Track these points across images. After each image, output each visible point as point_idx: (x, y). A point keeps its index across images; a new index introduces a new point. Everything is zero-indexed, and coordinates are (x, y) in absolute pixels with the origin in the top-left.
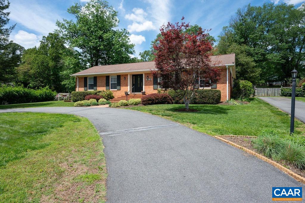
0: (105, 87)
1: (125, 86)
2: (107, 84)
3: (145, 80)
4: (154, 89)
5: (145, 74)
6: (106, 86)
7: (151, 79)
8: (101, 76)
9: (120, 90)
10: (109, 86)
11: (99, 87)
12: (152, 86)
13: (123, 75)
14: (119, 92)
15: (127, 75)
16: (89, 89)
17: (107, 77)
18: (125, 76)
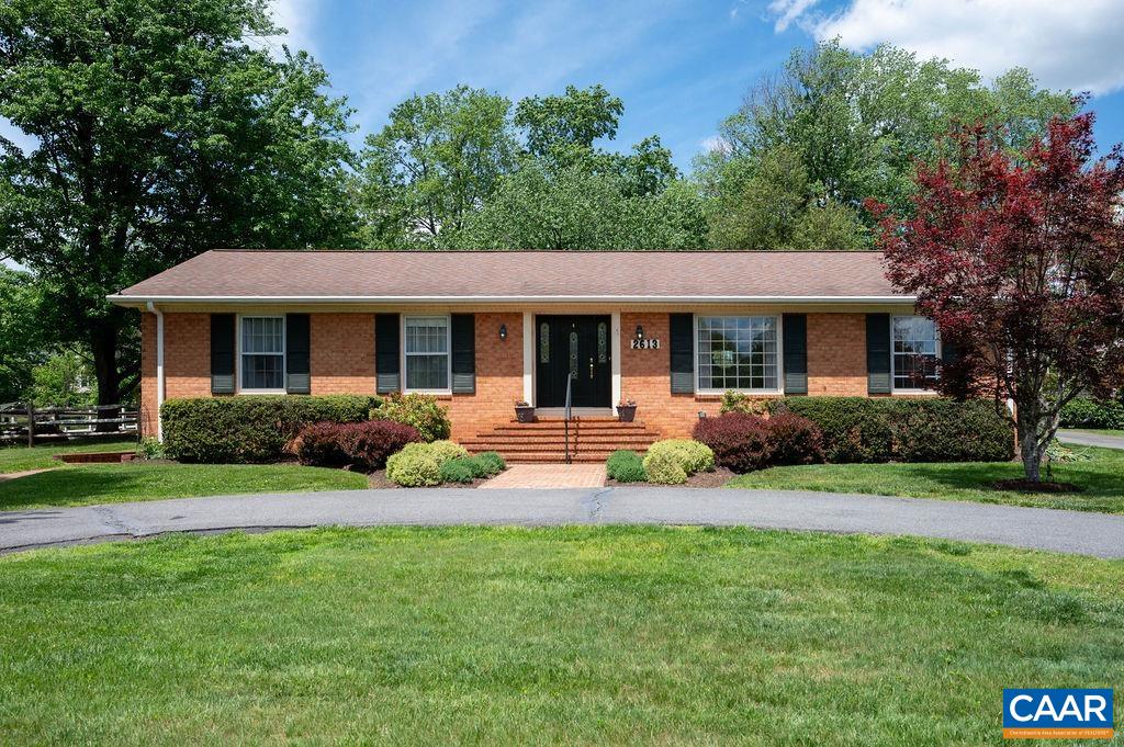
0: (374, 379)
1: (505, 375)
2: (386, 361)
3: (624, 347)
4: (675, 393)
5: (624, 316)
6: (377, 372)
7: (658, 341)
8: (343, 316)
9: (473, 394)
10: (397, 370)
11: (328, 374)
12: (662, 378)
13: (488, 315)
14: (465, 402)
15: (519, 316)
16: (245, 386)
17: (386, 323)
18: (506, 319)
